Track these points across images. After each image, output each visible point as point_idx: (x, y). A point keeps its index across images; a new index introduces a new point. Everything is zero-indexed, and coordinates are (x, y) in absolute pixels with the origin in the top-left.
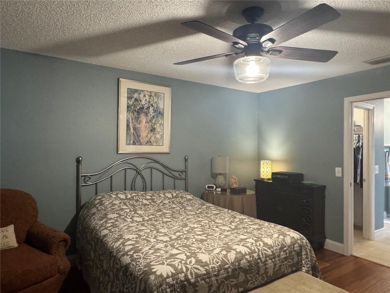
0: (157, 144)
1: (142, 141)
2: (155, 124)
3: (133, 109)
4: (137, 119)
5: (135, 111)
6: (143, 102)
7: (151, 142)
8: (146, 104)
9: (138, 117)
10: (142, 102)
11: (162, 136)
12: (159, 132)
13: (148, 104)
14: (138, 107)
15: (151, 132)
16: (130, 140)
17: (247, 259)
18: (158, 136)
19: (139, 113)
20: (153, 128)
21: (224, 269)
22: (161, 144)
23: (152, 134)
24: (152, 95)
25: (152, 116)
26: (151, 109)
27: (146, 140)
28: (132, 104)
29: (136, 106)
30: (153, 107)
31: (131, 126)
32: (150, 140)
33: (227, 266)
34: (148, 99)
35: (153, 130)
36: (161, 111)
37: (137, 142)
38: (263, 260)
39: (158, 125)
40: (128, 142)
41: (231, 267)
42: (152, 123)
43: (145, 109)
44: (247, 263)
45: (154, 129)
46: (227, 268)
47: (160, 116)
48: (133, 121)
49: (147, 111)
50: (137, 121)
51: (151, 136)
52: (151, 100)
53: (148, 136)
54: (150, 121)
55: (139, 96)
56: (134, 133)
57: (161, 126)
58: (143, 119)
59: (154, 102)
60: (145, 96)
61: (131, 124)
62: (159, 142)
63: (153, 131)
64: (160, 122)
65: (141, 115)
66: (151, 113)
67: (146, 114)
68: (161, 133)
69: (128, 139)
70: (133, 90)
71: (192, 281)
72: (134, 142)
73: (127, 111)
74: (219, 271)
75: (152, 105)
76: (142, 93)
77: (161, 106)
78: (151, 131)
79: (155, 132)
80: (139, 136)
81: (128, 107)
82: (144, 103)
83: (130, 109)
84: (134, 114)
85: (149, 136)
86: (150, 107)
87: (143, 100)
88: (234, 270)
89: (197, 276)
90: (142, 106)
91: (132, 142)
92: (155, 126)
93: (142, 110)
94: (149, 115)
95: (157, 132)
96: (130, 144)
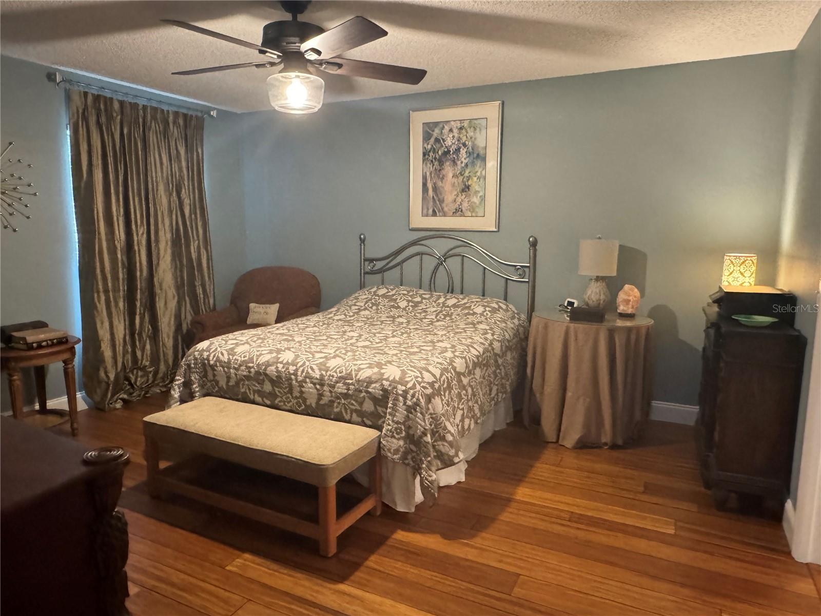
0: (474, 214)
1: (446, 209)
2: (469, 178)
3: (432, 156)
4: (438, 172)
5: (435, 158)
6: (449, 142)
7: (462, 211)
8: (453, 144)
9: (440, 170)
10: (445, 143)
11: (483, 199)
12: (477, 192)
13: (456, 143)
14: (440, 153)
15: (463, 194)
16: (428, 209)
17: (278, 368)
18: (476, 200)
19: (441, 163)
20: (466, 185)
21: (246, 366)
22: (481, 213)
23: (464, 196)
24: (463, 126)
25: (463, 165)
26: (463, 151)
27: (453, 207)
28: (431, 149)
29: (437, 151)
30: (466, 148)
31: (430, 185)
32: (461, 207)
33: (251, 365)
34: (456, 135)
35: (466, 189)
36: (482, 152)
37: (439, 212)
38: (300, 378)
39: (475, 179)
40: (425, 211)
41: (256, 368)
42: (464, 178)
43: (451, 153)
44: (276, 372)
45: (468, 187)
46: (250, 368)
47: (478, 163)
48: (432, 176)
49: (454, 156)
50: (438, 176)
51: (462, 200)
52: (461, 136)
53: (457, 200)
54: (460, 173)
55: (442, 132)
56: (433, 197)
57: (482, 180)
58: (449, 171)
59: (467, 137)
60: (451, 130)
61: (429, 181)
62: (477, 210)
63: (466, 192)
64: (478, 174)
65: (445, 165)
66: (463, 159)
67: (454, 162)
68: (481, 194)
69: (425, 207)
70: (431, 125)
71: (212, 362)
72: (434, 211)
73: (424, 161)
74: (240, 366)
75: (464, 145)
76: (446, 127)
77: (481, 143)
78: (463, 191)
79: (469, 192)
80: (442, 201)
81: (424, 154)
82: (450, 144)
83: (427, 156)
84: (433, 165)
85: (459, 200)
86: (459, 148)
87: (449, 139)
88: (258, 373)
89: (218, 360)
90: (446, 150)
91: (431, 211)
92: (470, 183)
93: (446, 156)
94: (459, 163)
95: (473, 192)
96: (427, 215)
